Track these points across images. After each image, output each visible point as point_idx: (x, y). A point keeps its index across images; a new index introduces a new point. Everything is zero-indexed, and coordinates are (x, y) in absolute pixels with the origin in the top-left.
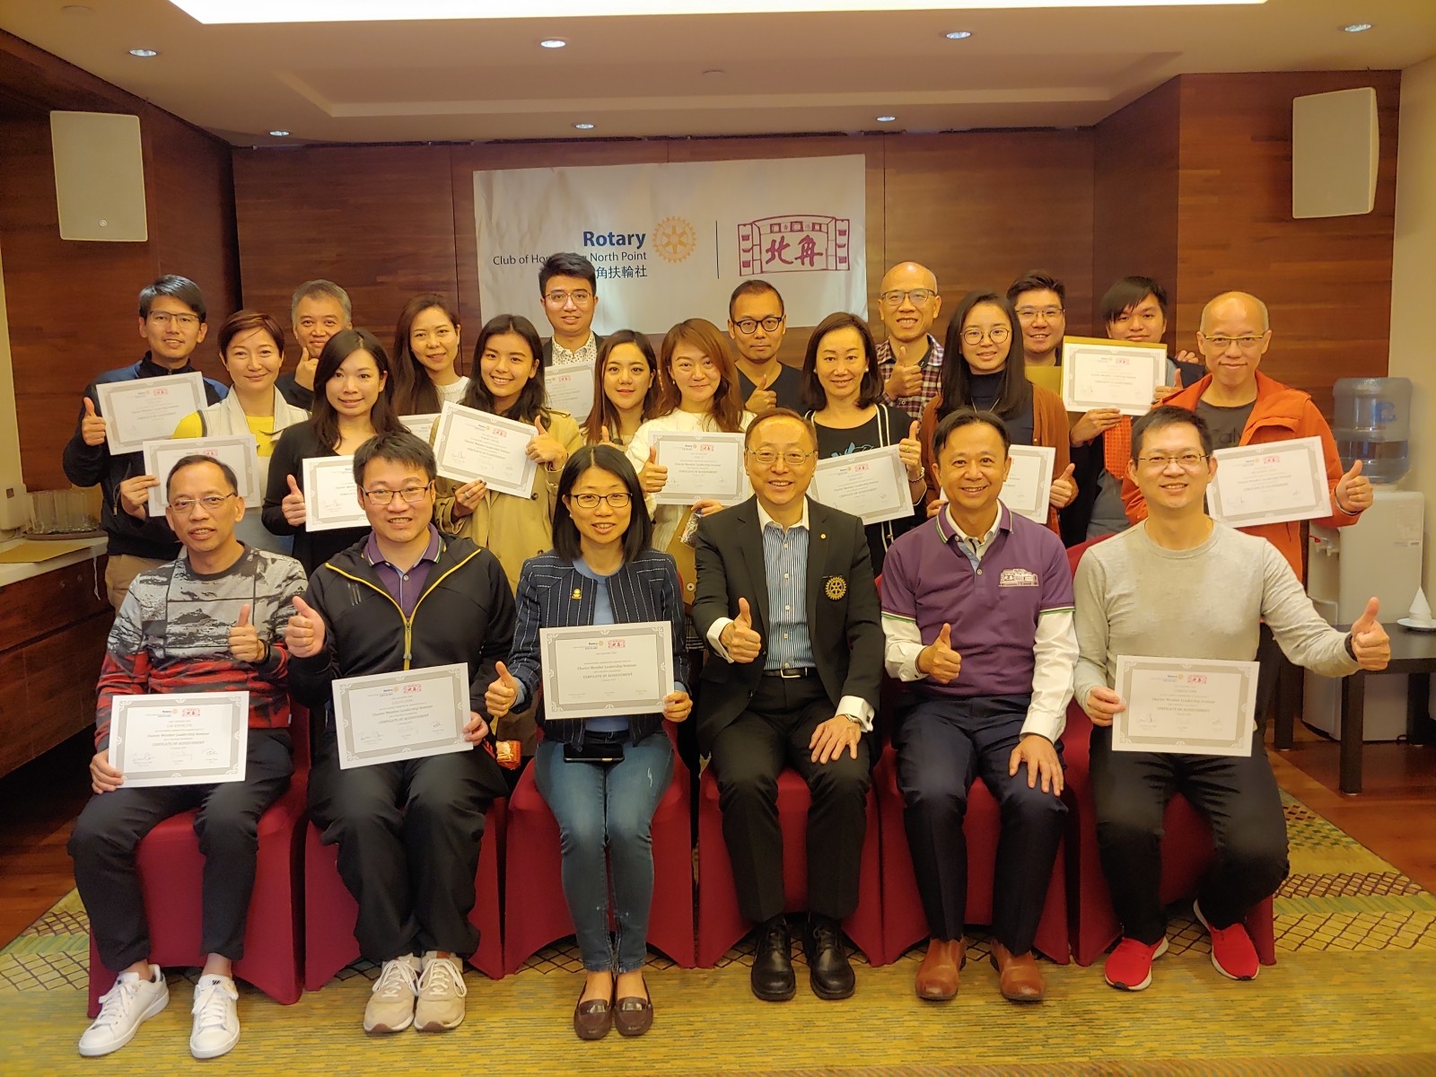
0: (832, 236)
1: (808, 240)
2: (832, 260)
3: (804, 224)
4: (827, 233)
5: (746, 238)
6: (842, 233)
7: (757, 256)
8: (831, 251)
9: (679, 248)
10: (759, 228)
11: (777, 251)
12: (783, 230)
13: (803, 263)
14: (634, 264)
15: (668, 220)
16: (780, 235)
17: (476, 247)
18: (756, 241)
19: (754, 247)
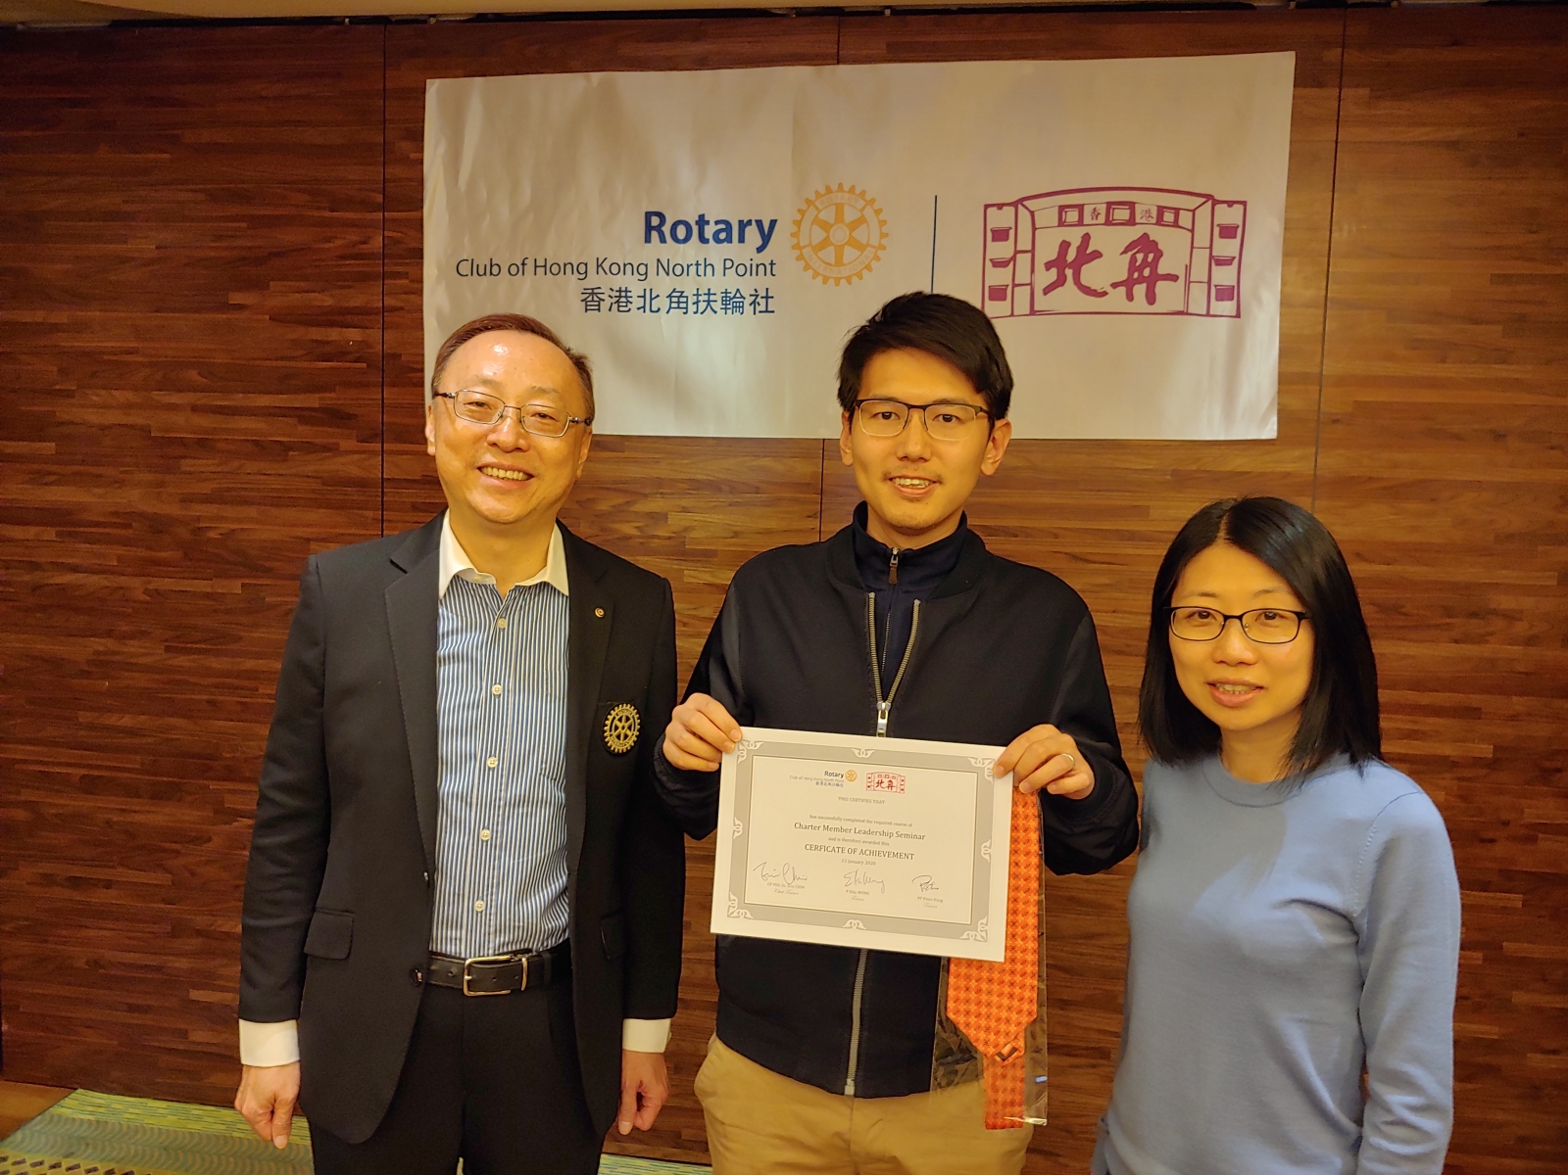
0: (1202, 238)
1: (1145, 244)
2: (1198, 293)
3: (1138, 209)
4: (1192, 231)
5: (1000, 235)
6: (1228, 232)
7: (1023, 276)
8: (1199, 271)
9: (850, 253)
10: (1032, 213)
11: (1070, 266)
12: (1087, 219)
13: (1130, 297)
14: (747, 285)
15: (829, 190)
16: (1081, 231)
17: (422, 238)
18: (1025, 243)
19: (1018, 256)
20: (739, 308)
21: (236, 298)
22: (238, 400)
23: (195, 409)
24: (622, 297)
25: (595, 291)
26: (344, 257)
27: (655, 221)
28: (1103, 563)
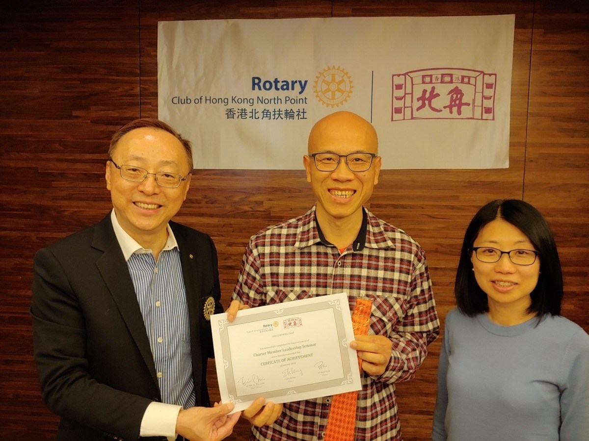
0: (479, 88)
1: (457, 91)
2: (478, 110)
3: (454, 77)
4: (475, 86)
5: (399, 87)
6: (489, 86)
7: (408, 104)
8: (478, 102)
9: (338, 94)
10: (412, 78)
11: (427, 99)
12: (434, 81)
13: (451, 112)
14: (295, 108)
15: (329, 68)
16: (431, 86)
17: (157, 88)
18: (409, 90)
19: (406, 95)
20: (292, 117)
21: (75, 113)
22: (78, 156)
23: (58, 160)
24: (243, 113)
25: (232, 110)
26: (122, 96)
27: (257, 81)
28: (441, 219)
